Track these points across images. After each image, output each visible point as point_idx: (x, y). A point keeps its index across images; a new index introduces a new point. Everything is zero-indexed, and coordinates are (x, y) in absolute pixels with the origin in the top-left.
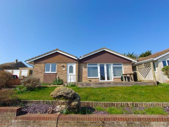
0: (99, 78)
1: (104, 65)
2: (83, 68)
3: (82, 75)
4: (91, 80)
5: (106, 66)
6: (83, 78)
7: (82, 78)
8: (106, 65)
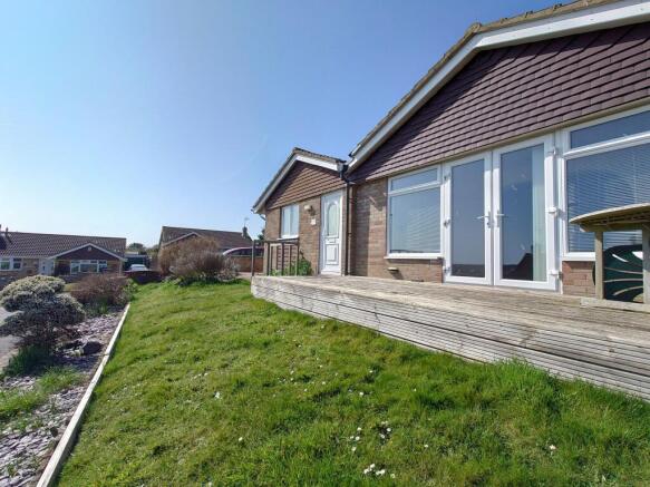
0: (440, 261)
1: (487, 163)
2: (372, 208)
3: (367, 242)
4: (402, 268)
5: (497, 171)
6: (370, 260)
7: (366, 256)
8: (497, 160)
